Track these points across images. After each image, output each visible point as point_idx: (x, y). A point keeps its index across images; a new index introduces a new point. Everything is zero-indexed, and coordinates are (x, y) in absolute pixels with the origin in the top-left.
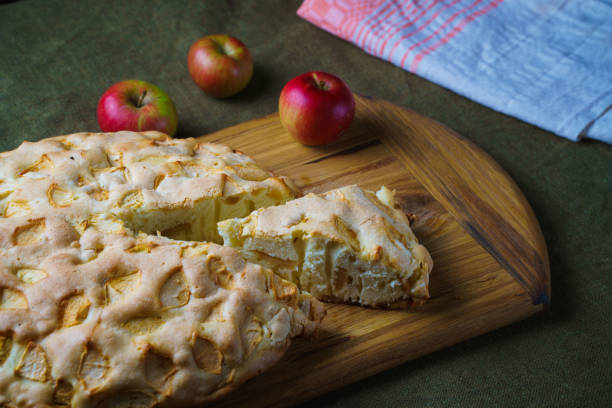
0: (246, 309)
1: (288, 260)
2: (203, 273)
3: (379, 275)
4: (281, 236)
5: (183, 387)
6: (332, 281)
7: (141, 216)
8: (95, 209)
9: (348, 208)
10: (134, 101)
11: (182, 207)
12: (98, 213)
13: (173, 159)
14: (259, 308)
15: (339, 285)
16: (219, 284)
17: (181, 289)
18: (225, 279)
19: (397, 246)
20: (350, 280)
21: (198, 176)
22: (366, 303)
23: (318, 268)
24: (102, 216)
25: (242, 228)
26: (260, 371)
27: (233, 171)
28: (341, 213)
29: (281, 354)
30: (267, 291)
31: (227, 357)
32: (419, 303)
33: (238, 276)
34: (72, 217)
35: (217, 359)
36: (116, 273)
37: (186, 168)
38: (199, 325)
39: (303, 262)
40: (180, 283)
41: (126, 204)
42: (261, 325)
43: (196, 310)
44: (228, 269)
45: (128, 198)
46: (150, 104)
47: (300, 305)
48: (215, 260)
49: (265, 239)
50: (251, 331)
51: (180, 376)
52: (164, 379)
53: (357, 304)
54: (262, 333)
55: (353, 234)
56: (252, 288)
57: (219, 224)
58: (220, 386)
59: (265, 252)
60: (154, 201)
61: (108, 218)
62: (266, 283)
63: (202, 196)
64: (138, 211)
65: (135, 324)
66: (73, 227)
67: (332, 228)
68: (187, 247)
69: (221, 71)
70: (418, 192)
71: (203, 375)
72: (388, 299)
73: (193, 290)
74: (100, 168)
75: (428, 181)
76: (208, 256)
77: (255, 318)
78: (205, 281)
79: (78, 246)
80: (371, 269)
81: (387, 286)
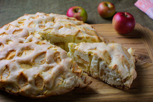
0: (60, 72)
1: (86, 61)
2: (51, 56)
3: (114, 75)
4: (85, 52)
5: (28, 90)
6: (99, 72)
7: (48, 35)
8: (37, 30)
9: (112, 50)
10: (76, 11)
11: (62, 36)
12: (37, 31)
13: (70, 23)
14: (65, 73)
15: (101, 75)
16: (56, 61)
17: (43, 59)
18: (58, 60)
19: (124, 67)
20: (105, 74)
21: (73, 29)
22: (109, 84)
23: (95, 67)
24: (38, 32)
25: (75, 46)
26: (57, 94)
27: (84, 31)
28: (109, 50)
29: (68, 91)
30: (71, 68)
31: (46, 86)
32: (126, 89)
33: (63, 60)
34: (30, 30)
35: (42, 85)
36: (28, 48)
37: (71, 26)
38: (41, 72)
39: (91, 63)
40: (44, 57)
41: (46, 31)
42: (64, 79)
43: (44, 67)
44: (61, 57)
45: (49, 30)
46: (79, 13)
47: (81, 77)
48: (58, 53)
49: (80, 52)
50: (59, 80)
51: (28, 86)
52: (23, 85)
53: (106, 83)
54: (63, 82)
55: (110, 59)
56: (65, 66)
57: (69, 43)
58: (41, 94)
59: (80, 56)
60: (54, 32)
61: (39, 33)
62: (72, 65)
63: (69, 34)
64: (48, 34)
65: (24, 65)
66: (29, 33)
67: (102, 54)
68: (53, 47)
69: (104, 10)
70: (146, 54)
71: (36, 88)
72: (116, 85)
73: (46, 61)
74: (49, 21)
75: (150, 52)
76: (56, 51)
77: (62, 76)
78: (51, 59)
79: (26, 39)
80: (111, 72)
81: (116, 80)
